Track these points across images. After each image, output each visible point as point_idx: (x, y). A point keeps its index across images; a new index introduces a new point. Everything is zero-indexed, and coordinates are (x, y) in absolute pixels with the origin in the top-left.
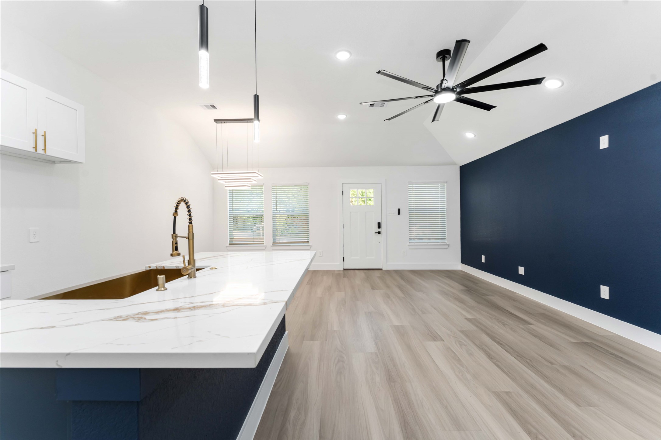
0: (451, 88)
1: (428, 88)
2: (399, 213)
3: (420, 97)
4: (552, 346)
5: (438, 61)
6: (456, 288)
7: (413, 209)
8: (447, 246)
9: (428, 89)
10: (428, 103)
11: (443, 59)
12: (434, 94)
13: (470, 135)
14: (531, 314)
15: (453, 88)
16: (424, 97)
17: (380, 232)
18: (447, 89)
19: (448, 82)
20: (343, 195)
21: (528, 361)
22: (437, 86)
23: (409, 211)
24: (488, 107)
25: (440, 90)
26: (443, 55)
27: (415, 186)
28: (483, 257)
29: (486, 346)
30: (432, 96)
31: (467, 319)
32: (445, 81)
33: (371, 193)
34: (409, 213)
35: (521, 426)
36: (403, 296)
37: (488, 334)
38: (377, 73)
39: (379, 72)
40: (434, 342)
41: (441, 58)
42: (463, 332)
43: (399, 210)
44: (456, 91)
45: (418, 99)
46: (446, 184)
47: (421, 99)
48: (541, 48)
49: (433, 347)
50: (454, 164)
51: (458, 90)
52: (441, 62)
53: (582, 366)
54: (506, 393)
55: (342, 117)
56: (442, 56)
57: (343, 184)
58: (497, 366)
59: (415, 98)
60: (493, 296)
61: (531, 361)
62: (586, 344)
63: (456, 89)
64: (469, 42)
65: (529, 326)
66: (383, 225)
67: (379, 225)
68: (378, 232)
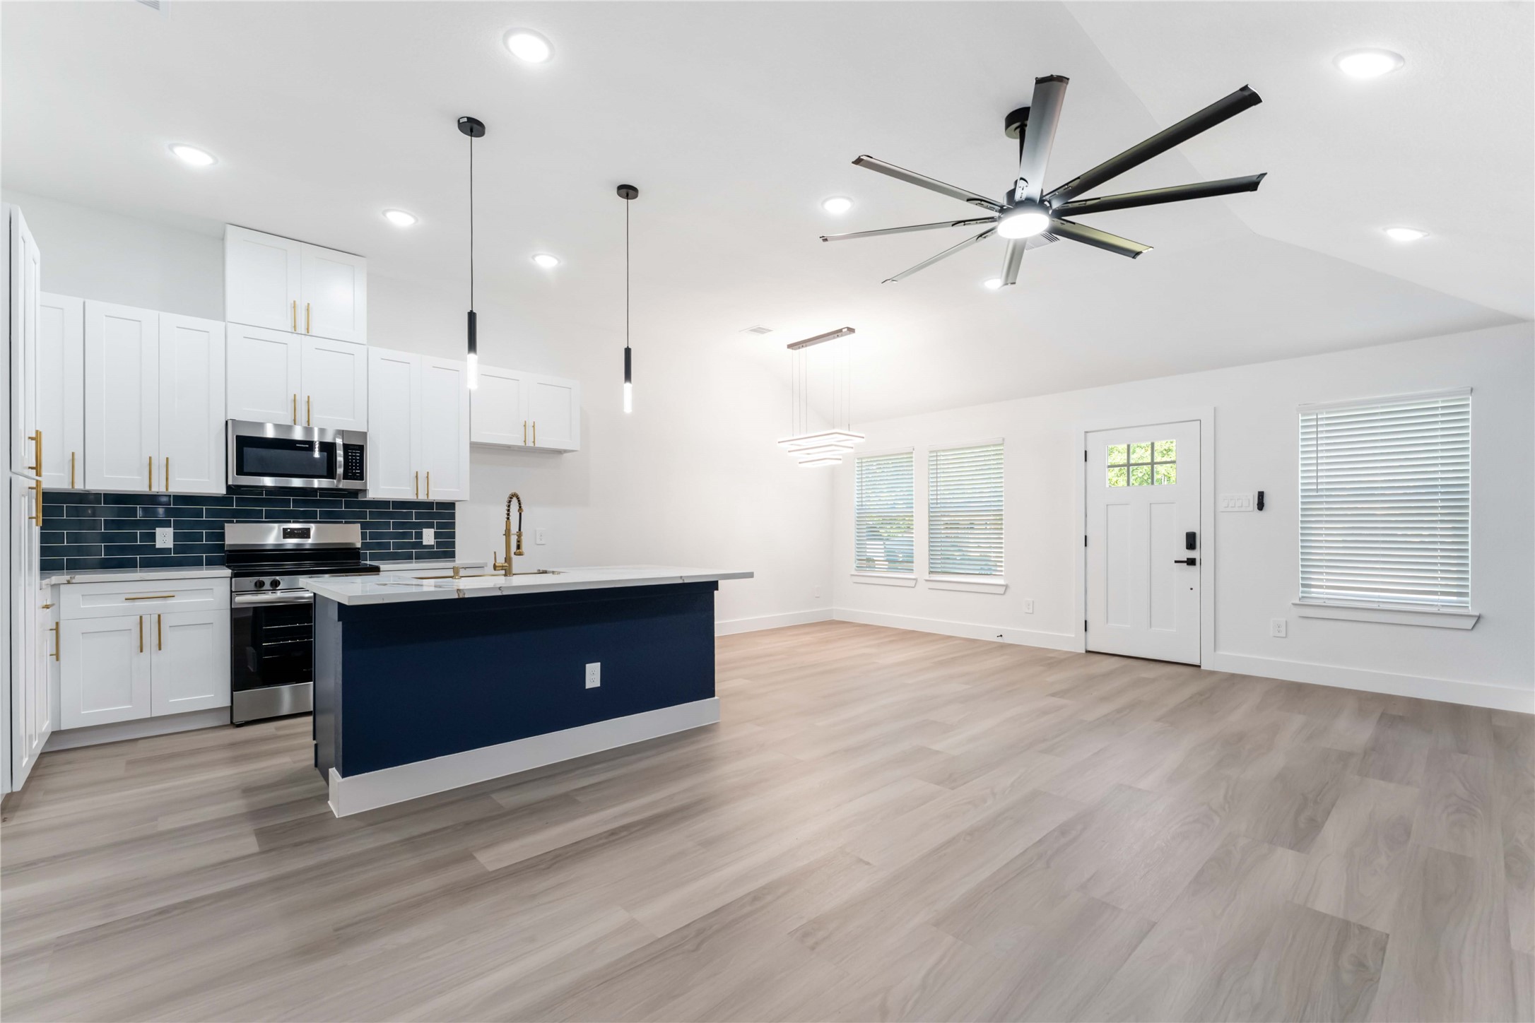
0: (1037, 197)
1: (981, 200)
2: (1261, 506)
3: (965, 221)
5: (1009, 135)
7: (1319, 490)
9: (983, 203)
10: (985, 237)
11: (1020, 132)
12: (996, 214)
15: (1042, 201)
16: (975, 222)
17: (1195, 559)
18: (1028, 203)
19: (1030, 186)
20: (1086, 460)
22: (1005, 196)
23: (1303, 497)
25: (1014, 203)
26: (1018, 120)
30: (992, 219)
32: (1022, 181)
38: (853, 163)
39: (858, 161)
41: (1016, 130)
43: (1261, 495)
44: (1051, 206)
45: (960, 227)
47: (966, 226)
48: (1245, 100)
51: (1056, 204)
52: (1016, 138)
56: (1018, 124)
57: (1086, 432)
59: (953, 225)
63: (1049, 202)
64: (1067, 81)
66: (1205, 541)
67: (1191, 541)
68: (1188, 559)
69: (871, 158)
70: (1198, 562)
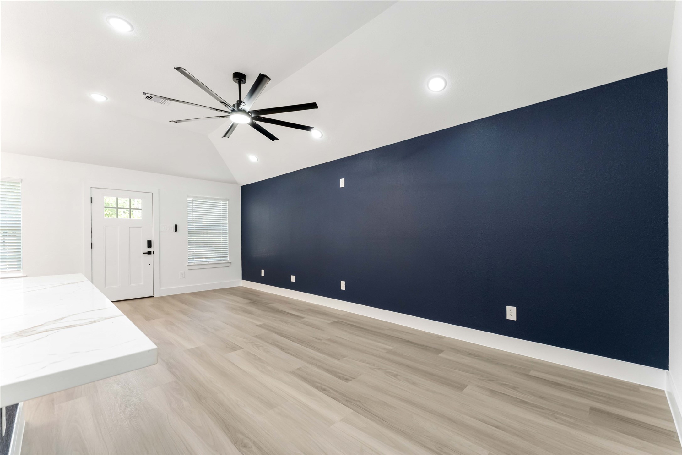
0: (247, 111)
1: (226, 104)
2: (176, 230)
3: (217, 110)
4: (318, 328)
5: (234, 81)
6: (240, 302)
7: (193, 225)
8: (229, 264)
10: (223, 118)
12: (231, 111)
13: (253, 158)
14: (302, 311)
15: (249, 113)
16: (221, 111)
17: (151, 252)
18: (244, 111)
19: (246, 105)
20: (91, 202)
21: (307, 343)
22: (234, 105)
23: (188, 227)
24: (273, 138)
25: (237, 109)
27: (195, 201)
28: (263, 271)
29: (277, 342)
30: (228, 112)
31: (258, 326)
32: (243, 103)
33: (137, 203)
34: (189, 229)
35: (311, 386)
36: (190, 319)
37: (277, 333)
38: (175, 68)
39: (178, 69)
40: (235, 352)
41: (237, 80)
42: (257, 337)
43: (176, 226)
45: (214, 111)
46: (228, 202)
47: (217, 111)
48: (313, 106)
49: (234, 356)
50: (236, 183)
51: (253, 115)
52: (237, 83)
53: (337, 336)
54: (298, 369)
55: (99, 98)
56: (238, 78)
57: (91, 188)
58: (288, 353)
59: (211, 109)
60: (273, 303)
61: (308, 342)
62: (336, 322)
63: (251, 114)
64: (270, 79)
65: (303, 319)
66: (154, 244)
67: (150, 244)
68: (148, 252)
69: (186, 70)
70: (152, 253)
